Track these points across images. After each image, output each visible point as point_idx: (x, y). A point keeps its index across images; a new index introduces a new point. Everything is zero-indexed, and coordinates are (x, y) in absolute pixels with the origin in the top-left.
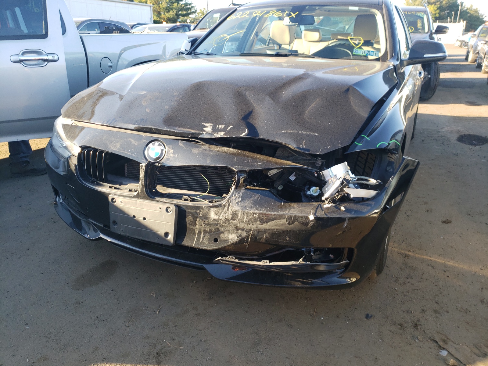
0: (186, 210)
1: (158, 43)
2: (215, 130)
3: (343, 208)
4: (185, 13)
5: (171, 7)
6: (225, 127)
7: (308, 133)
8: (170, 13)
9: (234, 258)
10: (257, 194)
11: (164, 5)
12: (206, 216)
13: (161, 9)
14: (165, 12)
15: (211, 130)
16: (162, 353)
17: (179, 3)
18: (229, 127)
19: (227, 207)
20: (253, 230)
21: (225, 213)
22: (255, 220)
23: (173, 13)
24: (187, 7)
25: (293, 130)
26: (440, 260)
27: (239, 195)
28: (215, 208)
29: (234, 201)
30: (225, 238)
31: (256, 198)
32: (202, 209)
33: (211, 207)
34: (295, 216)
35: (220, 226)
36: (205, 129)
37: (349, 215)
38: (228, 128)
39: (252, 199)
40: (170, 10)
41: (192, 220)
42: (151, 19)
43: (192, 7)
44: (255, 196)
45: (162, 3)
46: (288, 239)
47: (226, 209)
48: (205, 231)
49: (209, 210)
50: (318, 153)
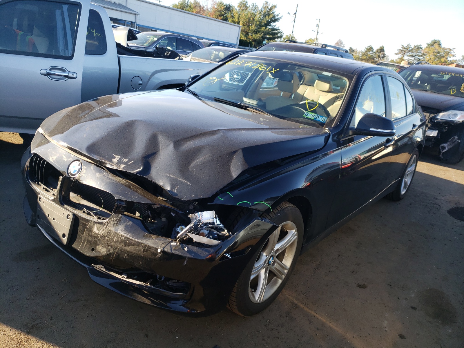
0: (80, 220)
1: (187, 70)
2: (119, 162)
3: (186, 249)
4: (271, 36)
5: (259, 30)
6: (128, 161)
7: (184, 181)
8: (257, 35)
9: (103, 267)
10: (130, 221)
11: (254, 28)
12: (91, 228)
13: (250, 30)
14: (253, 33)
15: (117, 162)
16: (36, 327)
17: (267, 28)
18: (131, 162)
19: (106, 226)
20: (118, 249)
21: (104, 230)
22: (122, 241)
23: (260, 36)
24: (273, 32)
25: (175, 176)
26: (323, 319)
27: (117, 218)
28: (98, 224)
29: (112, 222)
30: (99, 250)
31: (128, 224)
32: (90, 223)
33: (96, 222)
34: (149, 246)
35: (98, 239)
36: (113, 159)
37: (188, 255)
38: (129, 162)
39: (125, 224)
40: (257, 32)
41: (82, 229)
42: (238, 38)
43: (279, 32)
44: (128, 222)
45: (252, 25)
46: (141, 263)
47: (105, 227)
48: (88, 241)
49: (94, 224)
50: (182, 199)
